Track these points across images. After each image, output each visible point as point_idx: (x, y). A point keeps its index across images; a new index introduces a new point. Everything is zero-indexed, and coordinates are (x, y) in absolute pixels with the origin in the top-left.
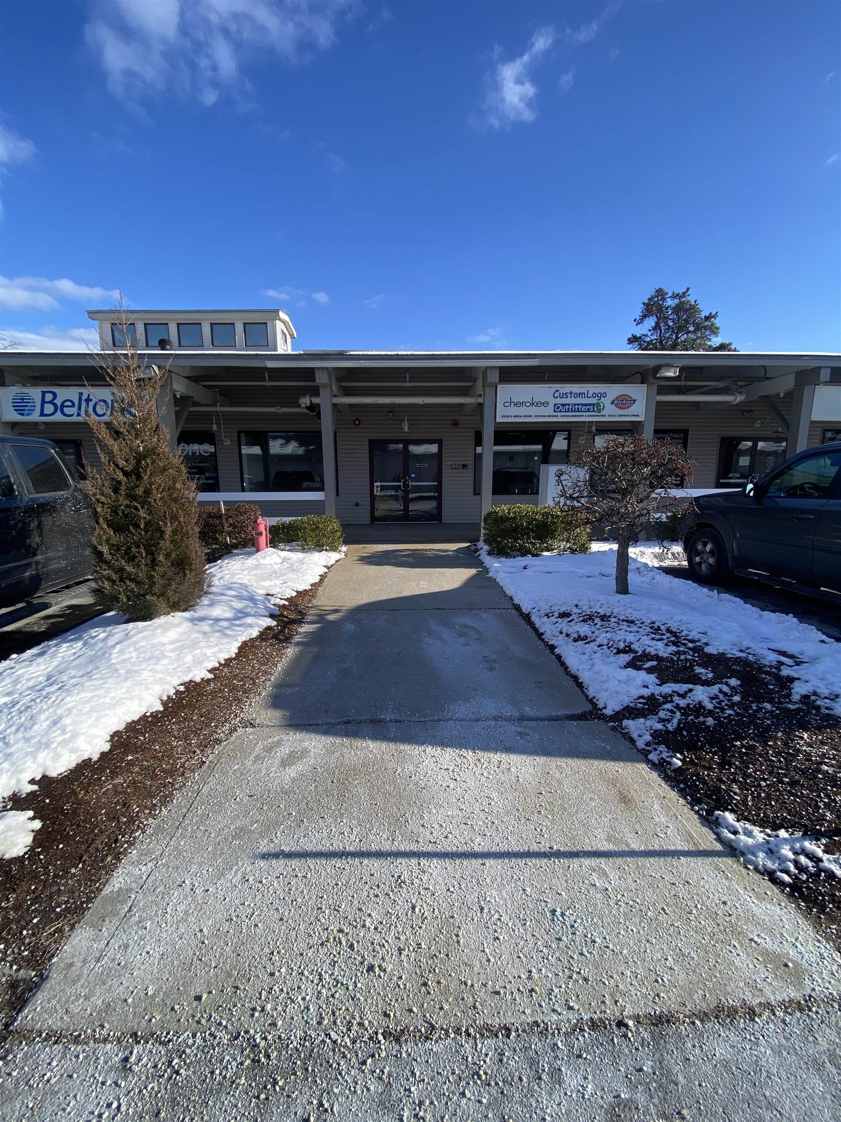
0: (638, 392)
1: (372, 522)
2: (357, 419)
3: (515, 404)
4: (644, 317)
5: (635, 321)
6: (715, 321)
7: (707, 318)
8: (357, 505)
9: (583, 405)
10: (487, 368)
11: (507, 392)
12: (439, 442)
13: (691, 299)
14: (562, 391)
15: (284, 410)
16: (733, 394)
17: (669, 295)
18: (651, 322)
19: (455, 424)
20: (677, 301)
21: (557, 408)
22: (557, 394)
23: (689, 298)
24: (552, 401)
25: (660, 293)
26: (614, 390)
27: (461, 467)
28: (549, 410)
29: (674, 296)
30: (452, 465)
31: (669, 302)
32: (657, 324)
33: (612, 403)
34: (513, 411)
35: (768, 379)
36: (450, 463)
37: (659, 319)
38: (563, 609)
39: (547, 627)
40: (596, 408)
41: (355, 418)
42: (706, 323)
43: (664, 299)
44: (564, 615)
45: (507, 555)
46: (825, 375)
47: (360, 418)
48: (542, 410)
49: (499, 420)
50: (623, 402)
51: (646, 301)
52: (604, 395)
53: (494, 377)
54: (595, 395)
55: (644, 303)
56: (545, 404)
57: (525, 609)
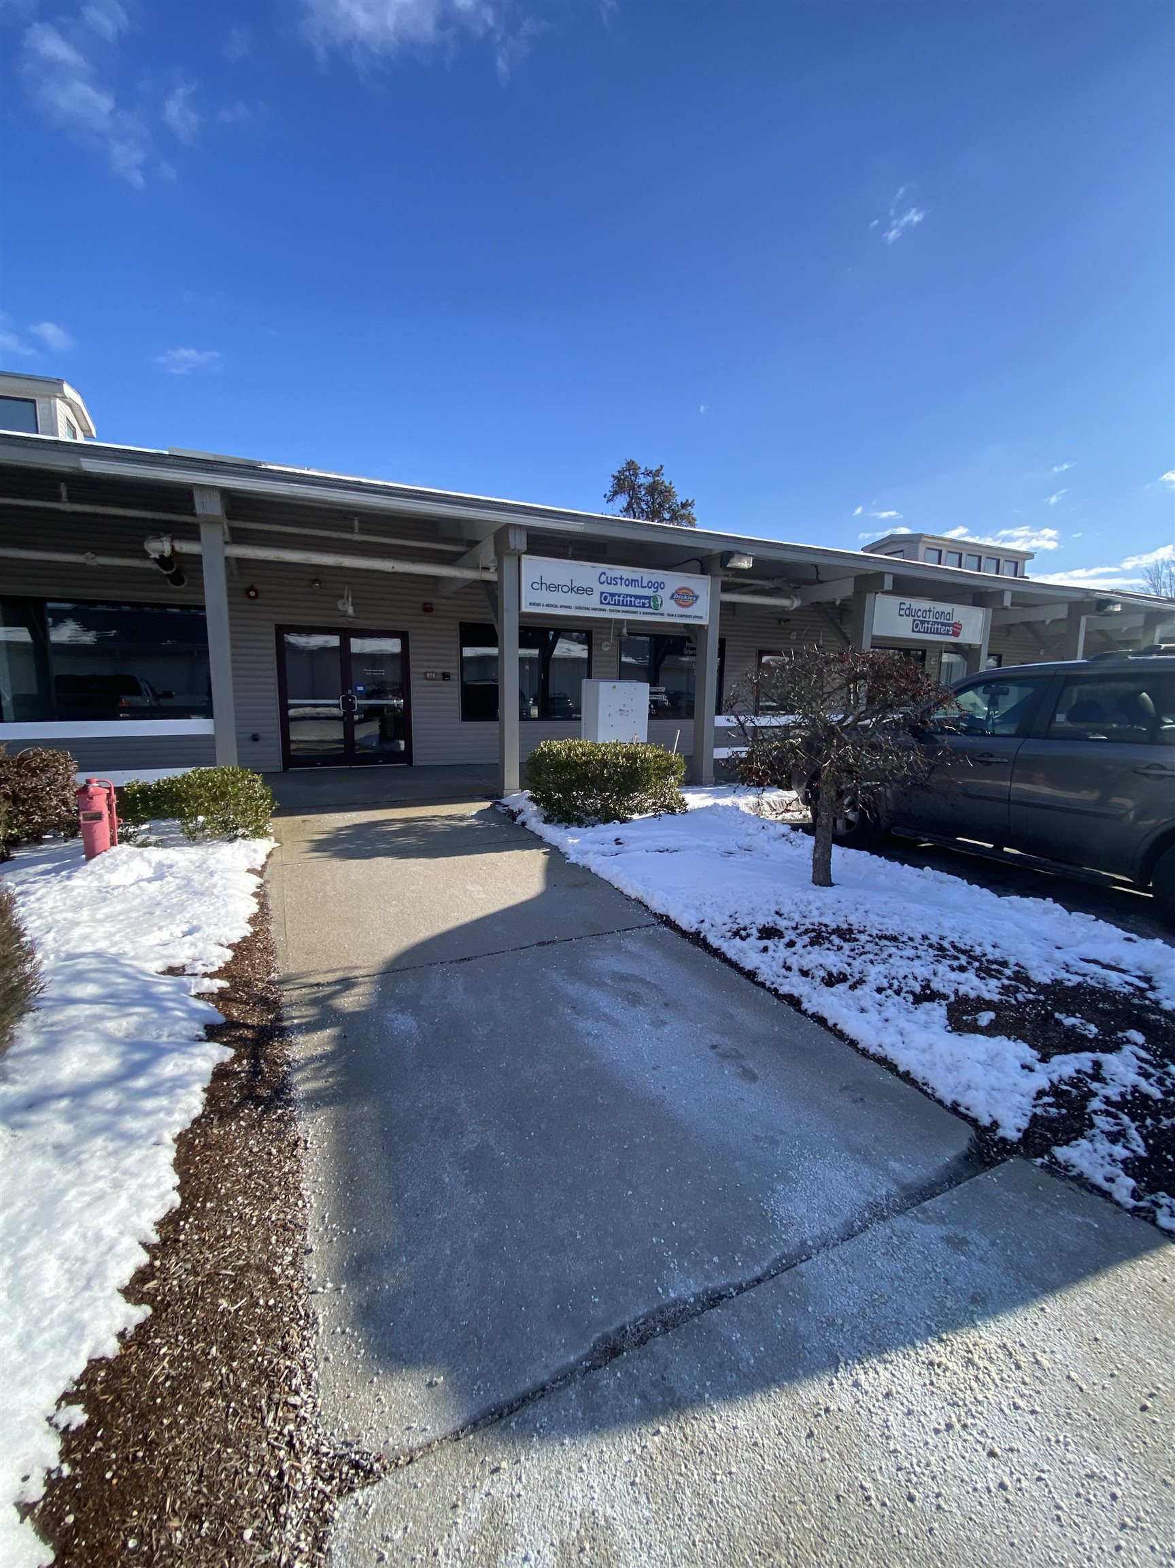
0: (702, 586)
1: (285, 769)
2: (252, 589)
3: (548, 587)
4: (615, 493)
5: (605, 496)
6: (692, 511)
7: (684, 506)
8: (255, 738)
9: (637, 597)
10: (508, 526)
11: (535, 568)
12: (403, 636)
13: (665, 479)
14: (611, 574)
15: (102, 560)
16: (788, 597)
17: (642, 470)
18: (622, 500)
19: (428, 609)
20: (650, 479)
21: (605, 598)
22: (603, 578)
23: (663, 478)
24: (598, 588)
25: (631, 466)
26: (673, 580)
27: (441, 677)
28: (594, 600)
29: (648, 473)
30: (425, 674)
31: (643, 480)
32: (630, 505)
33: (672, 597)
34: (545, 597)
35: (821, 582)
36: (423, 670)
37: (631, 498)
38: (762, 920)
40: (650, 602)
41: (248, 586)
42: (683, 512)
43: (636, 475)
44: (769, 933)
45: (580, 823)
46: (888, 583)
47: (258, 587)
48: (583, 600)
49: (526, 608)
50: (684, 597)
51: (616, 474)
52: (659, 586)
53: (518, 542)
54: (651, 585)
55: (613, 476)
56: (588, 591)
57: (687, 921)
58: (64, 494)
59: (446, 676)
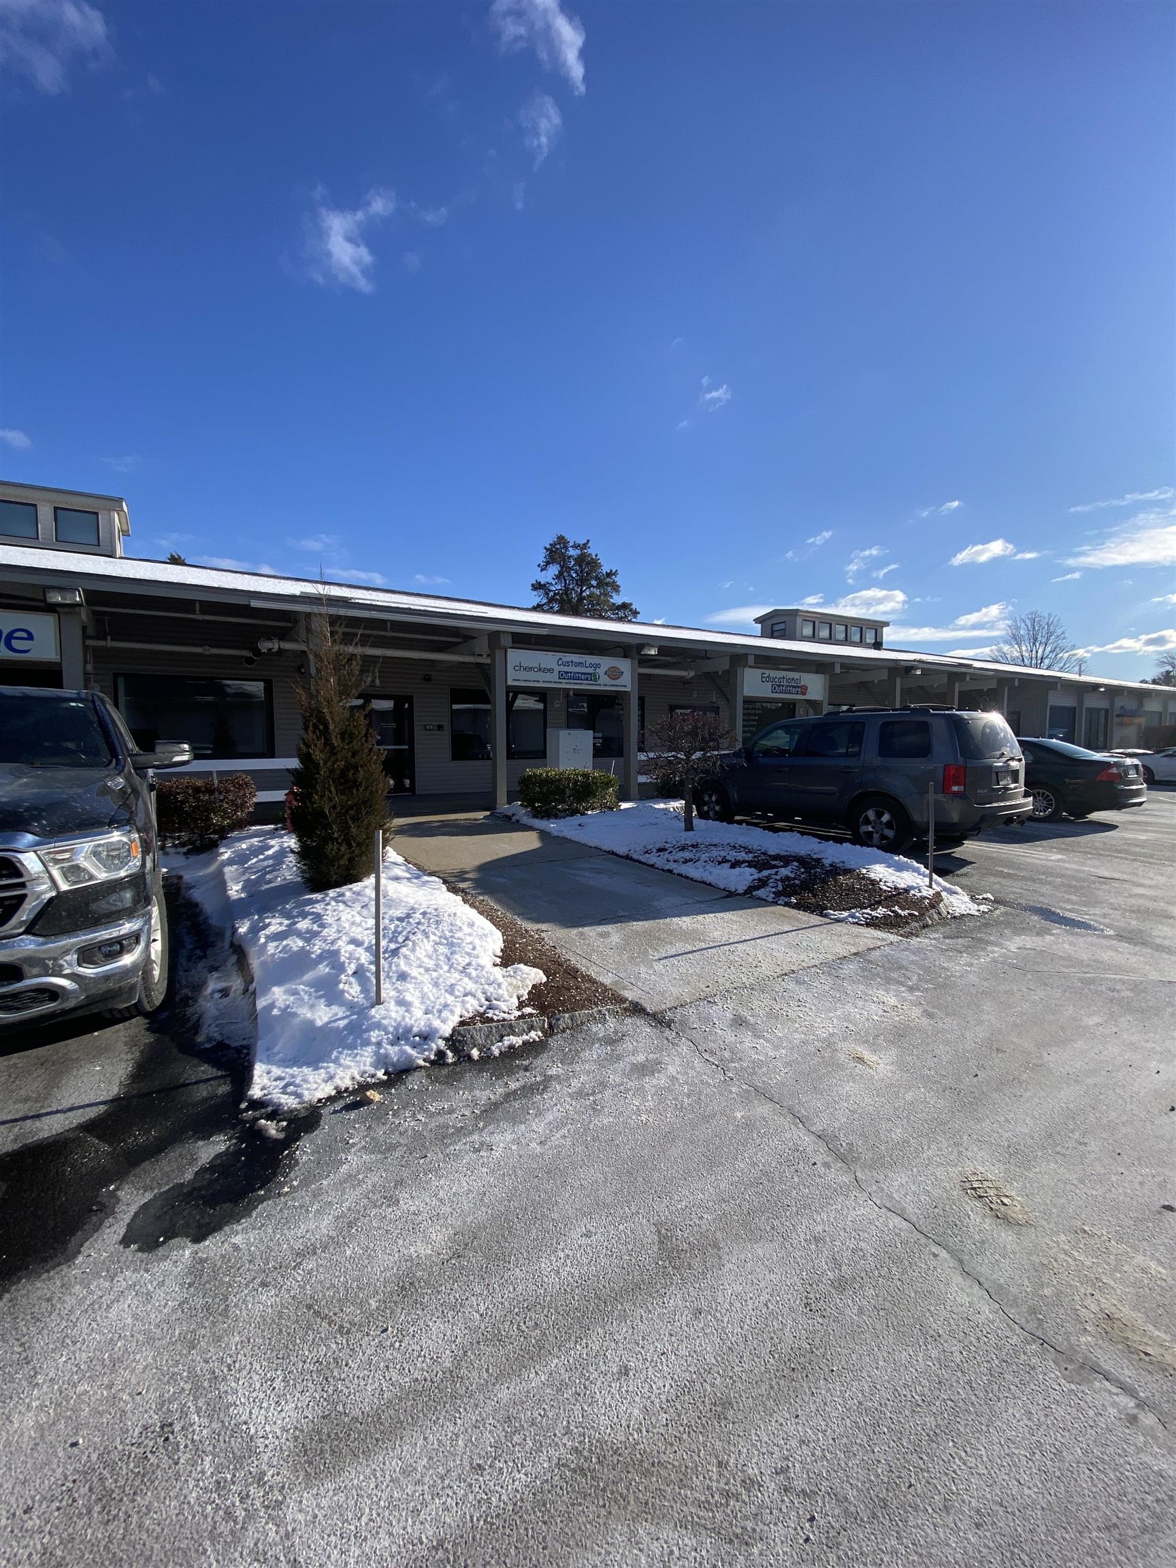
0: (625, 665)
2: (304, 667)
3: (525, 669)
4: (548, 563)
5: (539, 566)
6: (616, 579)
7: (609, 575)
9: (582, 674)
10: (498, 632)
11: (516, 657)
12: (409, 699)
13: (592, 551)
14: (565, 659)
15: (214, 651)
16: (686, 670)
17: (571, 544)
18: (554, 569)
19: (427, 679)
20: (579, 552)
21: (562, 675)
22: (560, 662)
23: (590, 551)
24: (557, 669)
25: (561, 539)
26: (606, 663)
27: (437, 728)
28: (554, 677)
29: (576, 546)
30: (426, 726)
31: (572, 552)
32: (561, 573)
33: (606, 673)
34: (523, 675)
35: (709, 658)
36: (424, 723)
37: (562, 568)
39: (652, 859)
40: (592, 677)
41: (301, 665)
42: (608, 580)
43: (566, 548)
44: (660, 850)
45: (556, 817)
46: (751, 660)
48: (547, 677)
49: (510, 683)
50: (614, 673)
51: (548, 547)
52: (598, 666)
53: (506, 641)
54: (591, 665)
55: (545, 548)
56: (551, 670)
57: (622, 851)
58: (197, 609)
59: (440, 727)
